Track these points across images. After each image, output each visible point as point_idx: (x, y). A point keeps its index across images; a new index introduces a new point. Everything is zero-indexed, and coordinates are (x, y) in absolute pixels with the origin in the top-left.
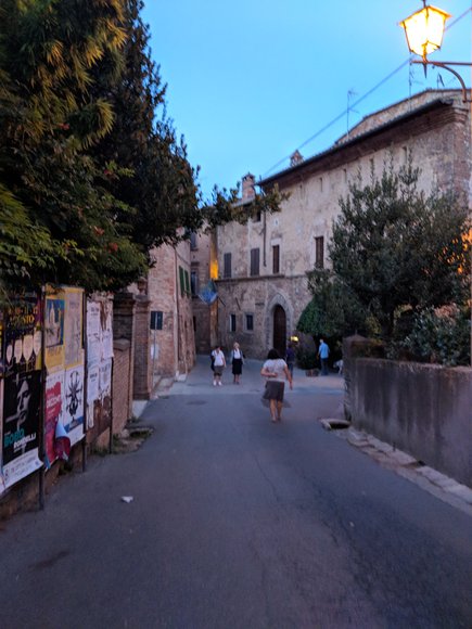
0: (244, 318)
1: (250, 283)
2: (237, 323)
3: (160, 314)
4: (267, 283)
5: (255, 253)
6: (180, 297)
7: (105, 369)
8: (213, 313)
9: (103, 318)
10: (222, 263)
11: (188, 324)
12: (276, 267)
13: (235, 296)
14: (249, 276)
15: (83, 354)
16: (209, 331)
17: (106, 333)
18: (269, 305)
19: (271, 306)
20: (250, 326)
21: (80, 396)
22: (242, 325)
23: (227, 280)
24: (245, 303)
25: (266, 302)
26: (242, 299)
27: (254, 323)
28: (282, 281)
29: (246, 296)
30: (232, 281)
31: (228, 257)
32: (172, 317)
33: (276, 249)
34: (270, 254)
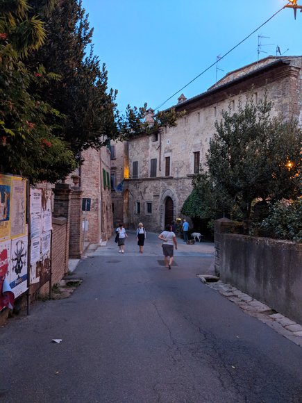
0: (146, 205)
1: (150, 182)
2: (141, 209)
3: (89, 200)
4: (161, 182)
5: (154, 162)
6: (103, 189)
7: (45, 239)
8: (125, 201)
9: (44, 201)
10: (132, 168)
11: (109, 208)
12: (168, 172)
13: (140, 190)
14: (149, 177)
15: (27, 228)
16: (122, 213)
17: (46, 212)
18: (162, 197)
19: (164, 198)
20: (150, 210)
21: (24, 259)
22: (144, 209)
23: (135, 179)
24: (146, 195)
25: (161, 195)
26: (145, 192)
27: (153, 208)
28: (171, 181)
29: (147, 190)
30: (138, 180)
31: (136, 164)
32: (98, 203)
33: (168, 159)
34: (164, 163)
